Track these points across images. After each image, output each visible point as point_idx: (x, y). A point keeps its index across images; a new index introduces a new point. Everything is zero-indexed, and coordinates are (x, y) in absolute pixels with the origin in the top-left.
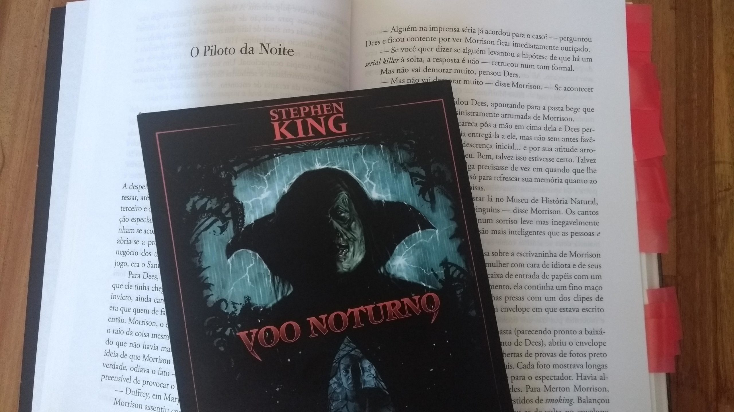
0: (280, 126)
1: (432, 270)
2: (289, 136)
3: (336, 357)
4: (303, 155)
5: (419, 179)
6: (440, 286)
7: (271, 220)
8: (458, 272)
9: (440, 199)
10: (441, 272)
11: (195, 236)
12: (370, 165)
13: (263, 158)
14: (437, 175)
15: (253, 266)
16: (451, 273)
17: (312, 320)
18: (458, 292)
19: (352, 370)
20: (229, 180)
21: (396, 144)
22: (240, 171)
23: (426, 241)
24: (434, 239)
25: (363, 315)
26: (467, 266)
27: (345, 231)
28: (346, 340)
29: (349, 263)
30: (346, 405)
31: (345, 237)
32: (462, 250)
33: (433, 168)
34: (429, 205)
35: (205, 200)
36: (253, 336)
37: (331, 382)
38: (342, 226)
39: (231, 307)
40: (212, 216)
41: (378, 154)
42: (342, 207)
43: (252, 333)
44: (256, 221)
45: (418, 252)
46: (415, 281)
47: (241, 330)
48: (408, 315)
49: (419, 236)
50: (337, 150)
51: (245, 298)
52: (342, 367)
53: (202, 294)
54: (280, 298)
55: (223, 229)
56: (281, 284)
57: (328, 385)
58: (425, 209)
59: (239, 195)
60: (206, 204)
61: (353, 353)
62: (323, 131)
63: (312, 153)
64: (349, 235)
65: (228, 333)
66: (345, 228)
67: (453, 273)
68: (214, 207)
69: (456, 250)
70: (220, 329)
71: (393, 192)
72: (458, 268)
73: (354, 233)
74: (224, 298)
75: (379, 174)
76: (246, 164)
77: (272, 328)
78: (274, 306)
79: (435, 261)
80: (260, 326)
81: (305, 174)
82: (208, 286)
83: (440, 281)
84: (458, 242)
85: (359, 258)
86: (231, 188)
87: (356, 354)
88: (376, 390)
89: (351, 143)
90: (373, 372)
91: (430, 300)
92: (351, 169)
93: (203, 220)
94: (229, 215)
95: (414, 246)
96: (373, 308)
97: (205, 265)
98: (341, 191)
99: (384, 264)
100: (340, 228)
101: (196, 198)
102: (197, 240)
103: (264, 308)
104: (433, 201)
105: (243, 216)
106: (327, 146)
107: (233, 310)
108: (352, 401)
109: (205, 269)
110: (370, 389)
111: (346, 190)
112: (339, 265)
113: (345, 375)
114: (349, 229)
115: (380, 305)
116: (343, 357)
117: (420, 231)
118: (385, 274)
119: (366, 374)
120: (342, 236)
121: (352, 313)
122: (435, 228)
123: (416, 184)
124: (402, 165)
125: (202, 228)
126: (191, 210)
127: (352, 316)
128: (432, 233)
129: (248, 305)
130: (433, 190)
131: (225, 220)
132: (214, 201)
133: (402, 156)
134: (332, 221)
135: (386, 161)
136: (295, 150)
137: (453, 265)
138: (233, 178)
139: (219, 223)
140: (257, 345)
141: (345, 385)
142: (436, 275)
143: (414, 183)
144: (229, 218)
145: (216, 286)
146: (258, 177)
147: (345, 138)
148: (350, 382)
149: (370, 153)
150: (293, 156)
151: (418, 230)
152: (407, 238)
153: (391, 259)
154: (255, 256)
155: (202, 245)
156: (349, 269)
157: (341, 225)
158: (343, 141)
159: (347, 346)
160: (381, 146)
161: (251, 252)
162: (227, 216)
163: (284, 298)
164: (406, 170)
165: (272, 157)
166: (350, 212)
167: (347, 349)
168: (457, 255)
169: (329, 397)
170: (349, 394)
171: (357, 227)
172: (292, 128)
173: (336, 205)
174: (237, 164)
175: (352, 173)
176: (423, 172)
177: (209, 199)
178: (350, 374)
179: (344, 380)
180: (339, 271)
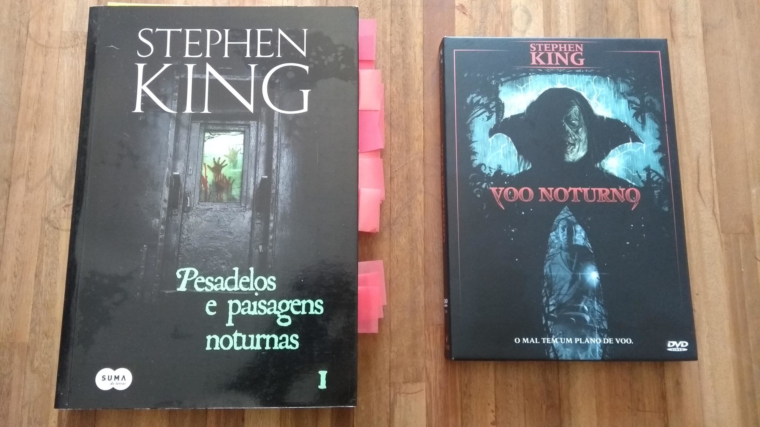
0: (536, 55)
1: (637, 172)
2: (542, 62)
3: (557, 218)
4: (550, 77)
5: (634, 106)
6: (642, 185)
7: (522, 118)
8: (657, 177)
9: (649, 122)
10: (644, 175)
11: (470, 119)
12: (598, 91)
13: (522, 75)
14: (649, 105)
15: (506, 146)
16: (651, 177)
17: (543, 190)
18: (656, 192)
19: (567, 230)
20: (497, 86)
21: (619, 79)
22: (505, 82)
23: (635, 150)
24: (641, 151)
25: (580, 194)
26: (665, 174)
27: (574, 134)
28: (565, 208)
29: (574, 155)
30: (560, 253)
31: (573, 138)
32: (662, 162)
33: (647, 99)
34: (640, 125)
35: (480, 97)
36: (500, 192)
37: (551, 234)
38: (572, 130)
39: (488, 169)
40: (483, 108)
41: (605, 82)
42: (574, 116)
43: (500, 190)
44: (512, 116)
45: (628, 157)
46: (622, 177)
47: (492, 186)
48: (614, 200)
49: (630, 147)
50: (575, 77)
51: (498, 165)
52: (560, 226)
53: (470, 158)
54: (521, 170)
55: (489, 118)
56: (523, 161)
57: (549, 236)
58: (636, 128)
59: (502, 97)
60: (480, 100)
61: (569, 218)
62: (566, 62)
63: (556, 76)
64: (577, 137)
65: (484, 186)
66: (574, 132)
67: (654, 177)
68: (485, 103)
69: (658, 160)
70: (479, 183)
71: (613, 112)
72: (658, 174)
73: (580, 135)
74: (484, 163)
75: (604, 98)
76: (510, 78)
77: (514, 190)
78: (517, 175)
79: (641, 166)
80: (506, 186)
81: (550, 90)
82: (475, 153)
83: (642, 181)
84: (660, 155)
85: (582, 154)
86: (497, 92)
87: (572, 219)
88: (583, 248)
89: (586, 74)
90: (583, 234)
91: (633, 194)
92: (584, 91)
93: (477, 110)
94: (494, 109)
95: (625, 153)
96: (588, 191)
97: (474, 139)
98: (574, 105)
99: (600, 162)
100: (570, 131)
101: (474, 95)
102: (471, 122)
103: (510, 175)
104: (643, 123)
105: (503, 112)
106: (568, 73)
107: (489, 172)
108: (565, 251)
109: (473, 142)
110: (579, 246)
111: (578, 105)
112: (566, 156)
113: (562, 232)
114: (577, 132)
115: (594, 189)
116: (563, 219)
117: (631, 143)
118: (600, 169)
119: (577, 235)
120: (571, 136)
121: (572, 191)
122: (643, 143)
123: (632, 108)
124: (622, 94)
125: (475, 115)
126: (470, 102)
127: (571, 193)
128: (640, 145)
129: (499, 171)
130: (644, 115)
131: (491, 112)
132: (486, 98)
133: (623, 87)
134: (565, 125)
135: (611, 89)
136: (544, 72)
137: (654, 171)
138: (500, 85)
139: (487, 114)
140: (502, 199)
141: (561, 239)
142: (640, 177)
143: (630, 108)
144: (493, 112)
145: (479, 155)
146: (517, 87)
147: (582, 69)
148: (565, 237)
149: (599, 82)
150: (542, 77)
151: (629, 142)
152: (620, 146)
153: (606, 158)
154: (508, 140)
155: (474, 126)
156: (574, 160)
157: (571, 128)
158: (580, 71)
159: (566, 212)
160: (608, 78)
161: (505, 136)
162: (492, 110)
163: (525, 171)
164: (625, 97)
165: (528, 75)
166: (579, 121)
167: (566, 214)
168: (658, 164)
169: (549, 244)
170: (563, 246)
171: (583, 132)
172: (544, 58)
173: (569, 114)
174: (503, 76)
175: (585, 94)
176: (638, 101)
177: (482, 97)
178: (566, 232)
179: (561, 235)
180: (566, 160)
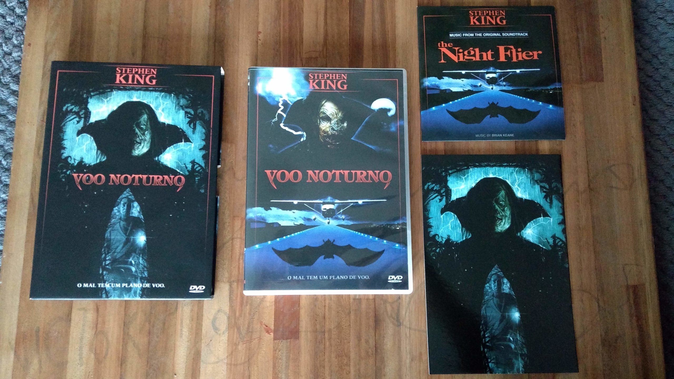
0: (120, 76)
1: (185, 164)
2: (124, 82)
3: (121, 197)
4: (129, 92)
5: (189, 116)
6: (187, 173)
7: (103, 122)
8: (199, 168)
9: (199, 128)
10: (190, 166)
11: (64, 123)
12: (163, 104)
13: (107, 91)
14: (200, 115)
15: (89, 144)
19: (127, 206)
20: (87, 98)
21: (181, 95)
22: (94, 95)
23: (185, 148)
24: (190, 148)
26: (205, 166)
28: (128, 190)
30: (120, 222)
31: (141, 138)
32: (205, 157)
33: (199, 111)
34: (192, 130)
35: (73, 106)
36: (80, 177)
37: (114, 209)
39: (73, 160)
40: (74, 115)
41: (170, 98)
42: (143, 122)
43: (80, 176)
44: (96, 121)
45: (180, 153)
46: (173, 168)
47: (75, 173)
50: (148, 93)
51: (81, 158)
52: (122, 203)
53: (60, 152)
55: (78, 122)
57: (112, 210)
59: (90, 107)
60: (73, 109)
61: (130, 197)
62: (142, 82)
63: (133, 92)
64: (143, 137)
65: (68, 173)
66: (141, 134)
67: (196, 168)
68: (76, 111)
69: (201, 156)
70: (65, 170)
71: (173, 120)
72: (200, 166)
73: (146, 137)
74: (71, 156)
75: (168, 109)
76: (98, 92)
77: (91, 175)
78: (94, 165)
79: (188, 160)
80: (85, 173)
81: (127, 102)
82: (64, 148)
83: (188, 171)
84: (203, 152)
85: (145, 150)
86: (87, 103)
88: (137, 219)
89: (156, 91)
90: (138, 209)
91: (179, 180)
93: (70, 116)
95: (178, 150)
96: (147, 177)
97: (65, 138)
98: (144, 114)
99: (158, 156)
100: (139, 133)
101: (69, 105)
102: (64, 125)
103: (89, 165)
104: (194, 128)
105: (90, 117)
106: (142, 90)
107: (74, 162)
108: (123, 221)
109: (64, 140)
110: (134, 218)
111: (147, 114)
112: (133, 151)
113: (123, 207)
114: (144, 134)
115: (151, 176)
116: (124, 198)
118: (158, 161)
119: (134, 209)
120: (139, 137)
122: (192, 143)
124: (182, 106)
125: (68, 120)
126: (65, 110)
127: (134, 178)
129: (81, 162)
130: (196, 122)
131: (80, 118)
132: (77, 108)
133: (183, 102)
134: (135, 129)
135: (173, 103)
136: (125, 89)
137: (197, 164)
138: (90, 98)
139: (77, 119)
140: (81, 182)
141: (121, 212)
142: (187, 168)
143: (186, 117)
144: (82, 117)
145: (68, 149)
146: (102, 100)
147: (153, 87)
148: (124, 211)
149: (165, 97)
150: (123, 92)
151: (182, 142)
152: (175, 145)
153: (163, 154)
154: (91, 138)
155: (66, 128)
156: (139, 155)
157: (139, 131)
158: (152, 89)
159: (128, 193)
160: (173, 95)
161: (89, 136)
163: (100, 162)
164: (183, 109)
165: (112, 91)
166: (146, 125)
167: (127, 194)
168: (201, 159)
169: (111, 216)
170: (122, 217)
171: (148, 134)
172: (126, 79)
173: (139, 121)
174: (93, 91)
176: (193, 113)
177: (75, 106)
178: (125, 207)
179: (121, 209)
180: (133, 154)
